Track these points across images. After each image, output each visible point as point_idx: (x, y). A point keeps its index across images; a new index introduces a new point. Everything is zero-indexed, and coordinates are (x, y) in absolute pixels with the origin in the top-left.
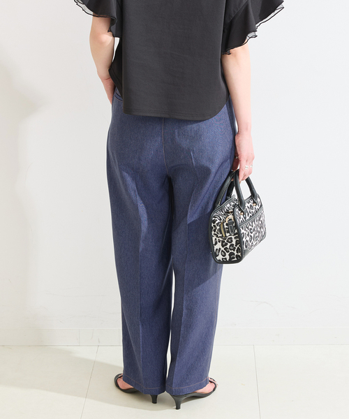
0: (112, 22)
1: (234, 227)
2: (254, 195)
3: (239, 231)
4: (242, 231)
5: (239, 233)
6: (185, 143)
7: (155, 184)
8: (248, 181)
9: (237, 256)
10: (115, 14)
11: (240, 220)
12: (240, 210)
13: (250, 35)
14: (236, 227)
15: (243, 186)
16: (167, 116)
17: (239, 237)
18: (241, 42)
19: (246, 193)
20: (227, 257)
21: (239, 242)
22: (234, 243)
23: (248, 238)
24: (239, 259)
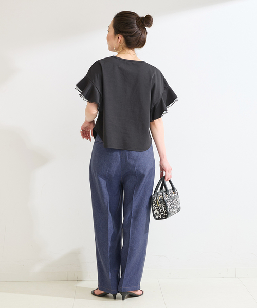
0: (98, 106)
1: (163, 201)
2: (173, 188)
3: (165, 203)
4: (167, 203)
5: (165, 204)
6: (132, 162)
7: (116, 185)
8: (170, 181)
9: (165, 216)
10: (99, 102)
11: (166, 198)
12: (166, 194)
13: (165, 112)
14: (164, 201)
15: (168, 184)
16: (123, 149)
17: (166, 206)
18: (160, 116)
19: (169, 187)
20: (161, 216)
21: (166, 209)
22: (163, 209)
23: (170, 207)
24: (166, 217)
